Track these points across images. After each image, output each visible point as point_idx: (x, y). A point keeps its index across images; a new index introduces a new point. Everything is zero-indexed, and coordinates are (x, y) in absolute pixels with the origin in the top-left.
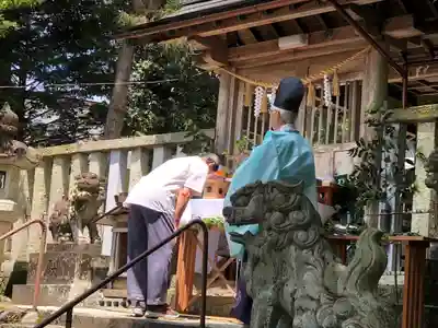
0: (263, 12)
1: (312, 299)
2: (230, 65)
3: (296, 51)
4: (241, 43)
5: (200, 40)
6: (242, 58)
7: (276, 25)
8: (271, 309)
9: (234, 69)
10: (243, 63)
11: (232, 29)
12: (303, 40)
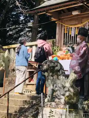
2: (59, 19)
3: (77, 15)
6: (62, 17)
9: (60, 21)
10: (63, 19)
12: (79, 12)
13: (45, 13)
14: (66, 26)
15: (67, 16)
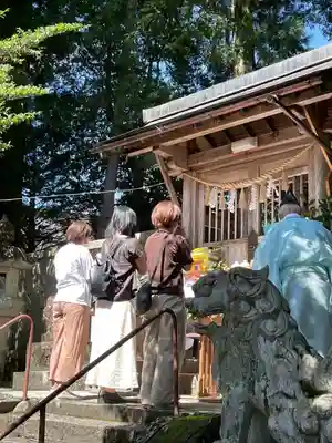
0: (216, 118)
1: (287, 396)
2: (191, 170)
3: (247, 153)
4: (199, 150)
5: (164, 149)
6: (200, 163)
7: (226, 131)
8: (242, 407)
9: (194, 173)
10: (201, 168)
11: (190, 137)
12: (253, 143)
13: (150, 149)
14: (208, 184)
15: (217, 156)
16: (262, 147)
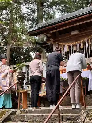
2: (56, 41)
6: (60, 39)
12: (78, 32)
14: (62, 44)
16: (81, 33)
